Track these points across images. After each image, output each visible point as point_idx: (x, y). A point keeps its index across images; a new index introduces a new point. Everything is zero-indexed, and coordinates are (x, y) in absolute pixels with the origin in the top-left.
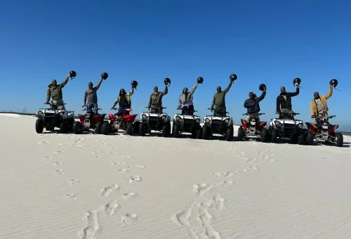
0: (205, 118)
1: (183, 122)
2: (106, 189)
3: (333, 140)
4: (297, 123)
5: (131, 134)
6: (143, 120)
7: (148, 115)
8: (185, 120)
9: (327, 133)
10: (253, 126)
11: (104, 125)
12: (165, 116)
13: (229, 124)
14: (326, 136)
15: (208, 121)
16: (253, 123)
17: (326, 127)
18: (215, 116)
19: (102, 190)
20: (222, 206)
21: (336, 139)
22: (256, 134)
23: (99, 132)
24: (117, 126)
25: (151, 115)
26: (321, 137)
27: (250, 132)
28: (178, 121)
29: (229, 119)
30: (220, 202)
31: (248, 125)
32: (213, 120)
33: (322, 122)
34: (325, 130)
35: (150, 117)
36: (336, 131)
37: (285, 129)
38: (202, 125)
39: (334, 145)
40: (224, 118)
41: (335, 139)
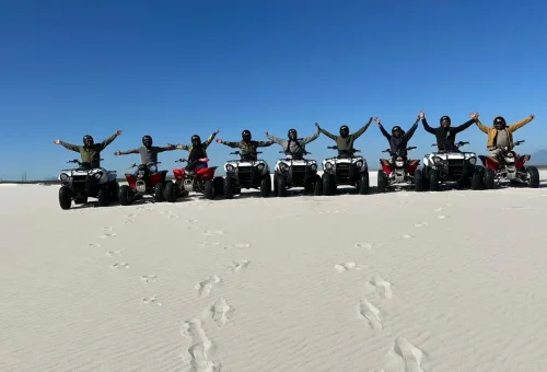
0: (325, 162)
1: (291, 172)
2: (202, 285)
3: (524, 178)
4: (468, 156)
5: (212, 198)
6: (229, 173)
7: (235, 165)
8: (294, 167)
9: (514, 168)
10: (400, 168)
11: (168, 188)
12: (263, 164)
13: (363, 169)
14: (513, 173)
15: (330, 166)
16: (400, 164)
17: (512, 160)
18: (339, 157)
19: (197, 287)
20: (389, 294)
21: (529, 176)
22: (406, 179)
23: (160, 198)
24: (188, 186)
25: (241, 165)
26: (505, 175)
27: (397, 177)
28: (284, 171)
29: (361, 161)
30: (383, 288)
31: (392, 167)
32: (338, 165)
33: (505, 153)
34: (510, 164)
35: (240, 168)
36: (527, 164)
37: (450, 169)
38: (320, 173)
39: (525, 185)
40: (355, 160)
41: (526, 176)
